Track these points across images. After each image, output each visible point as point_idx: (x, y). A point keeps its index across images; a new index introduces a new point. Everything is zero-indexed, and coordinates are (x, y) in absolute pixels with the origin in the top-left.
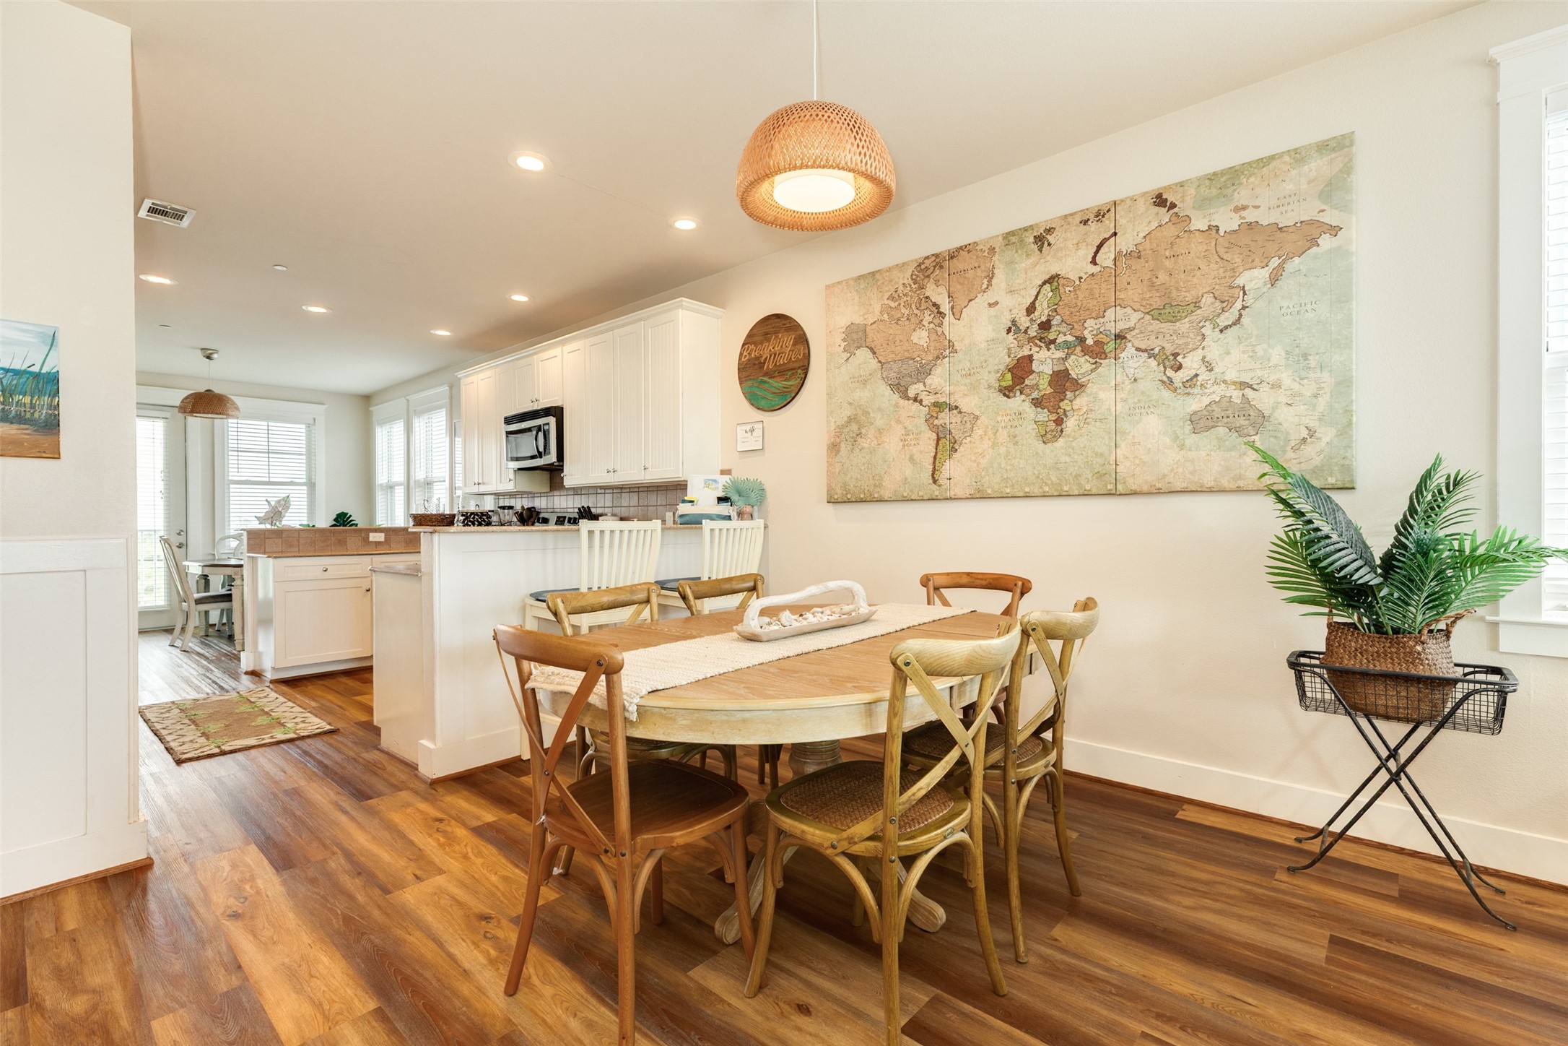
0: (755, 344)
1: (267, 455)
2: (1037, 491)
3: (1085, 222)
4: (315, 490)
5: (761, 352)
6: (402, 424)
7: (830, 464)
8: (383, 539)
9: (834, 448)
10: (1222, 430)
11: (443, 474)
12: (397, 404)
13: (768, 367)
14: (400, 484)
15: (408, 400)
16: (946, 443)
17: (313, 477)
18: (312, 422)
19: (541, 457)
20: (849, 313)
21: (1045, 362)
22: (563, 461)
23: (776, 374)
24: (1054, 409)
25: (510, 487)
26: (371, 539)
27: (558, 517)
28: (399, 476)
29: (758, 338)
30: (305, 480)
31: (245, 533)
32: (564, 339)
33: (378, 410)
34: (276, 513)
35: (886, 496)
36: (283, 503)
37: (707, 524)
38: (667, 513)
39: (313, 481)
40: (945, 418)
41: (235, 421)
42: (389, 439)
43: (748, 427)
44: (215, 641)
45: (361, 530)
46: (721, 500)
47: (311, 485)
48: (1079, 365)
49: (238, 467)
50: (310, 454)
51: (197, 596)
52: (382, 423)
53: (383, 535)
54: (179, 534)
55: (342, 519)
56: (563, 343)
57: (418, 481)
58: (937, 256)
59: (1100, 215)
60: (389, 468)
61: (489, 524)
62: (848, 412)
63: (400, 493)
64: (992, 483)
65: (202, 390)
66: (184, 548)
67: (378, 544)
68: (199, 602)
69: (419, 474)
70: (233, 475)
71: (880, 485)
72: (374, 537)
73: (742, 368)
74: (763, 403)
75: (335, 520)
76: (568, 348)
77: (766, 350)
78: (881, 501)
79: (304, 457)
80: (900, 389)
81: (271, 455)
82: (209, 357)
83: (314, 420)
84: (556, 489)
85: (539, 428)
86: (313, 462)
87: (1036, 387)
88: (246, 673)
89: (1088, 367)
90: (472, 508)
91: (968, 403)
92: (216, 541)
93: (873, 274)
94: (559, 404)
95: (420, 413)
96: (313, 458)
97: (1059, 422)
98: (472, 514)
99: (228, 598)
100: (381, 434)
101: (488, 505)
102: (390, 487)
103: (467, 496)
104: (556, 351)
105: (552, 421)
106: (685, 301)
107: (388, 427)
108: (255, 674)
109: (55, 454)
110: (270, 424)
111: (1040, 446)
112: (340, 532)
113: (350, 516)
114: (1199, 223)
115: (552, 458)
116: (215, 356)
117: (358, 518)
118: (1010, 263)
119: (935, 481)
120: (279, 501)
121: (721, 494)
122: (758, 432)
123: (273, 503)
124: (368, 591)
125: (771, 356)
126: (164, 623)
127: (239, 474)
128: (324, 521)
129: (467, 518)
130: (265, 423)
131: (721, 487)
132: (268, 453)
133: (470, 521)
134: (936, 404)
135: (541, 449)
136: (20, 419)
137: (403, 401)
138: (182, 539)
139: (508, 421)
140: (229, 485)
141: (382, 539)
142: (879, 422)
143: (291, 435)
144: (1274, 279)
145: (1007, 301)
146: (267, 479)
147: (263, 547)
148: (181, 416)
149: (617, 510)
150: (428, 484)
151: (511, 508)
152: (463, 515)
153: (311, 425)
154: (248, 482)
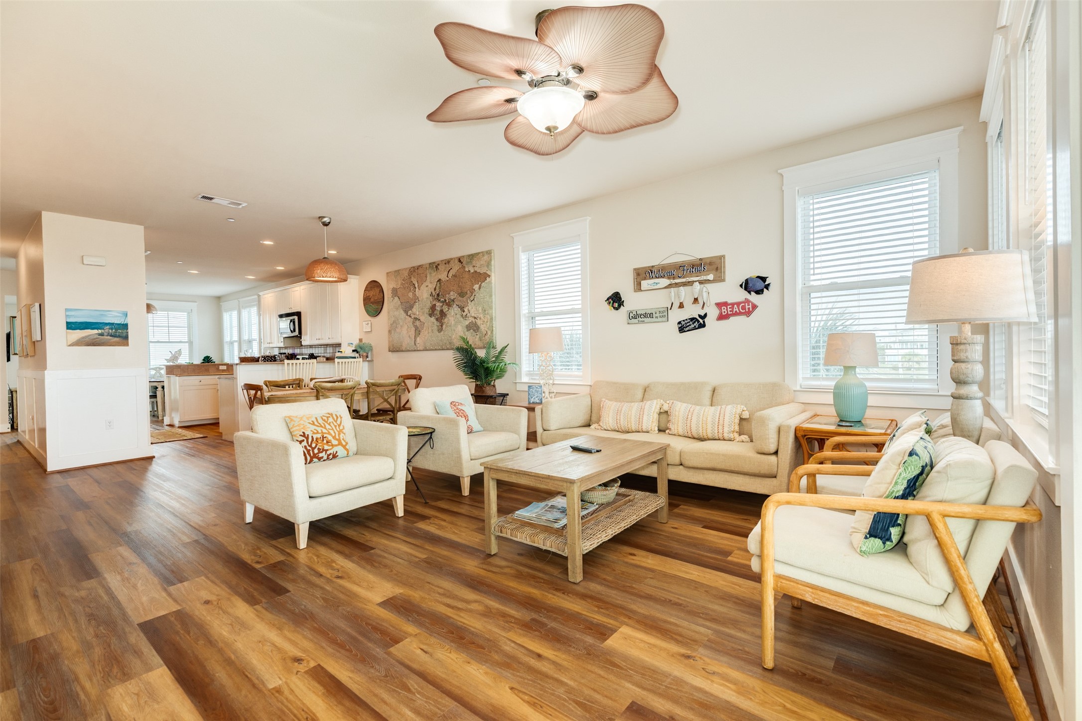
0: (368, 291)
2: (438, 348)
3: (446, 264)
4: (192, 345)
6: (236, 312)
7: (389, 338)
9: (390, 332)
10: (472, 330)
11: (256, 337)
12: (234, 303)
13: (372, 301)
14: (236, 341)
15: (239, 301)
16: (418, 331)
17: (192, 338)
18: (190, 311)
19: (293, 333)
20: (393, 285)
21: (438, 305)
22: (301, 334)
23: (375, 303)
24: (441, 322)
25: (282, 345)
27: (302, 357)
28: (236, 338)
29: (369, 289)
30: (187, 340)
31: (164, 367)
32: (297, 285)
33: (224, 305)
34: (175, 357)
35: (404, 349)
36: (178, 352)
37: (336, 360)
39: (191, 340)
40: (418, 323)
42: (230, 319)
43: (367, 323)
45: (216, 364)
46: (353, 351)
47: (190, 343)
48: (445, 309)
49: (154, 335)
50: (190, 327)
52: (226, 311)
55: (207, 360)
56: (300, 285)
57: (245, 340)
58: (414, 267)
59: (449, 262)
60: (230, 334)
61: (275, 361)
62: (393, 319)
64: (428, 346)
67: (223, 371)
69: (245, 337)
70: (151, 339)
71: (402, 346)
72: (221, 368)
73: (364, 300)
74: (370, 313)
75: (203, 360)
76: (302, 287)
77: (371, 293)
78: (402, 351)
79: (187, 329)
80: (406, 312)
81: (170, 328)
83: (192, 310)
84: (300, 346)
85: (292, 320)
86: (191, 331)
87: (436, 314)
88: (167, 425)
89: (447, 309)
90: (267, 354)
91: (422, 318)
93: (399, 270)
94: (298, 311)
95: (245, 307)
96: (191, 329)
97: (442, 326)
98: (267, 357)
100: (226, 316)
101: (276, 352)
102: (232, 343)
103: (266, 348)
104: (298, 288)
105: (296, 318)
107: (229, 313)
108: (171, 426)
109: (127, 345)
110: (169, 313)
111: (437, 333)
112: (206, 366)
113: (211, 358)
114: (467, 269)
115: (297, 333)
117: (215, 359)
118: (430, 273)
119: (415, 344)
120: (176, 352)
121: (354, 349)
122: (370, 325)
123: (173, 352)
124: (218, 390)
125: (373, 296)
127: (154, 338)
128: (198, 361)
129: (265, 358)
130: (167, 313)
131: (354, 346)
132: (168, 327)
133: (266, 360)
134: (415, 318)
135: (293, 329)
136: (119, 336)
137: (237, 301)
139: (280, 316)
140: (150, 343)
141: (225, 368)
142: (401, 324)
143: (180, 318)
144: (480, 288)
145: (430, 286)
146: (169, 340)
147: (173, 373)
149: (325, 355)
150: (250, 342)
151: (285, 353)
152: (263, 357)
153: (190, 313)
154: (158, 342)
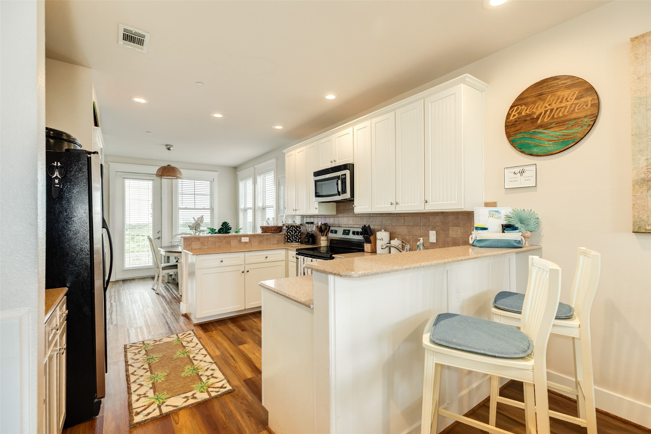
0: (526, 104)
1: (194, 196)
4: (213, 212)
5: (534, 110)
6: (252, 180)
8: (248, 241)
11: (273, 204)
12: (250, 170)
13: (542, 121)
14: (250, 208)
15: (254, 168)
17: (213, 206)
18: (212, 180)
19: (340, 195)
22: (353, 197)
23: (553, 125)
26: (242, 241)
27: (344, 230)
28: (250, 204)
29: (530, 100)
30: (209, 207)
31: (182, 238)
32: (348, 125)
33: (241, 174)
34: (197, 224)
36: (200, 219)
38: (430, 232)
39: (213, 207)
41: (181, 180)
42: (245, 187)
43: (517, 170)
44: (171, 287)
45: (238, 236)
46: (505, 227)
47: (212, 209)
49: (183, 201)
50: (212, 195)
51: (163, 265)
52: (242, 179)
53: (248, 238)
54: (158, 233)
55: (225, 225)
56: (354, 124)
57: (259, 207)
60: (245, 201)
63: (250, 213)
65: (166, 165)
66: (160, 239)
67: (246, 244)
68: (164, 268)
69: (260, 204)
70: (180, 205)
72: (243, 239)
73: (509, 125)
74: (535, 149)
75: (222, 226)
76: (356, 127)
77: (540, 108)
79: (209, 196)
81: (195, 196)
82: (169, 149)
83: (213, 179)
84: (340, 213)
85: (338, 177)
86: (213, 198)
88: (183, 315)
90: (291, 223)
92: (173, 236)
94: (351, 162)
95: (260, 174)
96: (213, 197)
98: (291, 226)
99: (175, 266)
100: (241, 185)
102: (245, 210)
104: (349, 130)
105: (347, 172)
106: (468, 77)
107: (244, 181)
108: (187, 317)
110: (195, 181)
113: (228, 224)
115: (348, 195)
116: (171, 148)
117: (233, 227)
121: (505, 223)
122: (530, 173)
123: (196, 219)
124: (243, 272)
125: (546, 112)
126: (151, 274)
127: (183, 205)
130: (193, 181)
131: (503, 217)
132: (195, 195)
133: (291, 230)
135: (340, 190)
137: (252, 168)
138: (159, 235)
139: (317, 174)
140: (178, 210)
143: (204, 186)
146: (194, 207)
147: (191, 246)
148: (158, 179)
150: (264, 209)
151: (312, 223)
152: (287, 227)
153: (212, 182)
154: (186, 209)
